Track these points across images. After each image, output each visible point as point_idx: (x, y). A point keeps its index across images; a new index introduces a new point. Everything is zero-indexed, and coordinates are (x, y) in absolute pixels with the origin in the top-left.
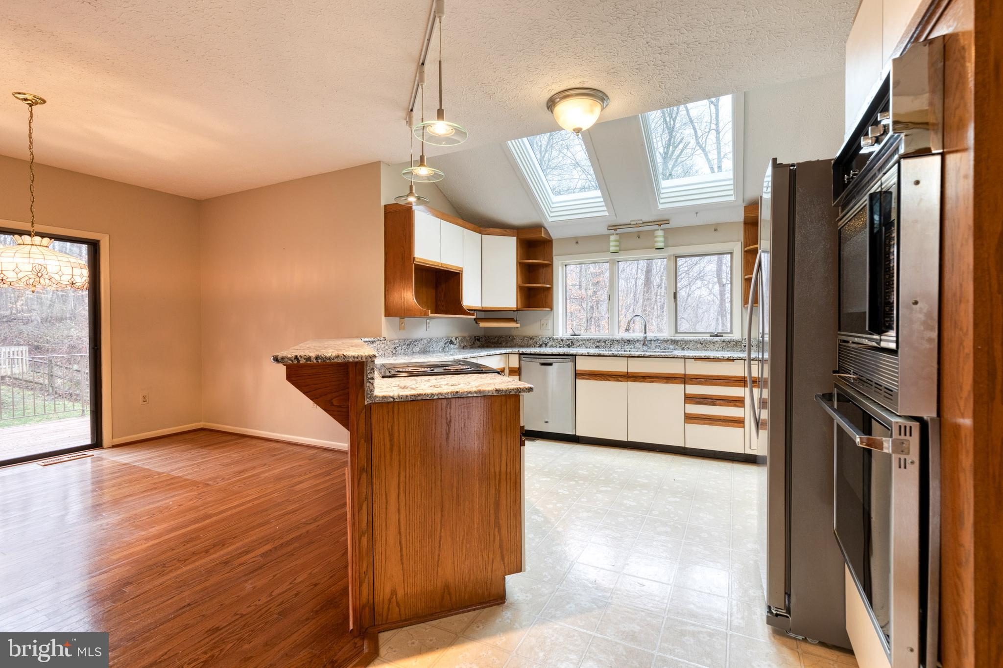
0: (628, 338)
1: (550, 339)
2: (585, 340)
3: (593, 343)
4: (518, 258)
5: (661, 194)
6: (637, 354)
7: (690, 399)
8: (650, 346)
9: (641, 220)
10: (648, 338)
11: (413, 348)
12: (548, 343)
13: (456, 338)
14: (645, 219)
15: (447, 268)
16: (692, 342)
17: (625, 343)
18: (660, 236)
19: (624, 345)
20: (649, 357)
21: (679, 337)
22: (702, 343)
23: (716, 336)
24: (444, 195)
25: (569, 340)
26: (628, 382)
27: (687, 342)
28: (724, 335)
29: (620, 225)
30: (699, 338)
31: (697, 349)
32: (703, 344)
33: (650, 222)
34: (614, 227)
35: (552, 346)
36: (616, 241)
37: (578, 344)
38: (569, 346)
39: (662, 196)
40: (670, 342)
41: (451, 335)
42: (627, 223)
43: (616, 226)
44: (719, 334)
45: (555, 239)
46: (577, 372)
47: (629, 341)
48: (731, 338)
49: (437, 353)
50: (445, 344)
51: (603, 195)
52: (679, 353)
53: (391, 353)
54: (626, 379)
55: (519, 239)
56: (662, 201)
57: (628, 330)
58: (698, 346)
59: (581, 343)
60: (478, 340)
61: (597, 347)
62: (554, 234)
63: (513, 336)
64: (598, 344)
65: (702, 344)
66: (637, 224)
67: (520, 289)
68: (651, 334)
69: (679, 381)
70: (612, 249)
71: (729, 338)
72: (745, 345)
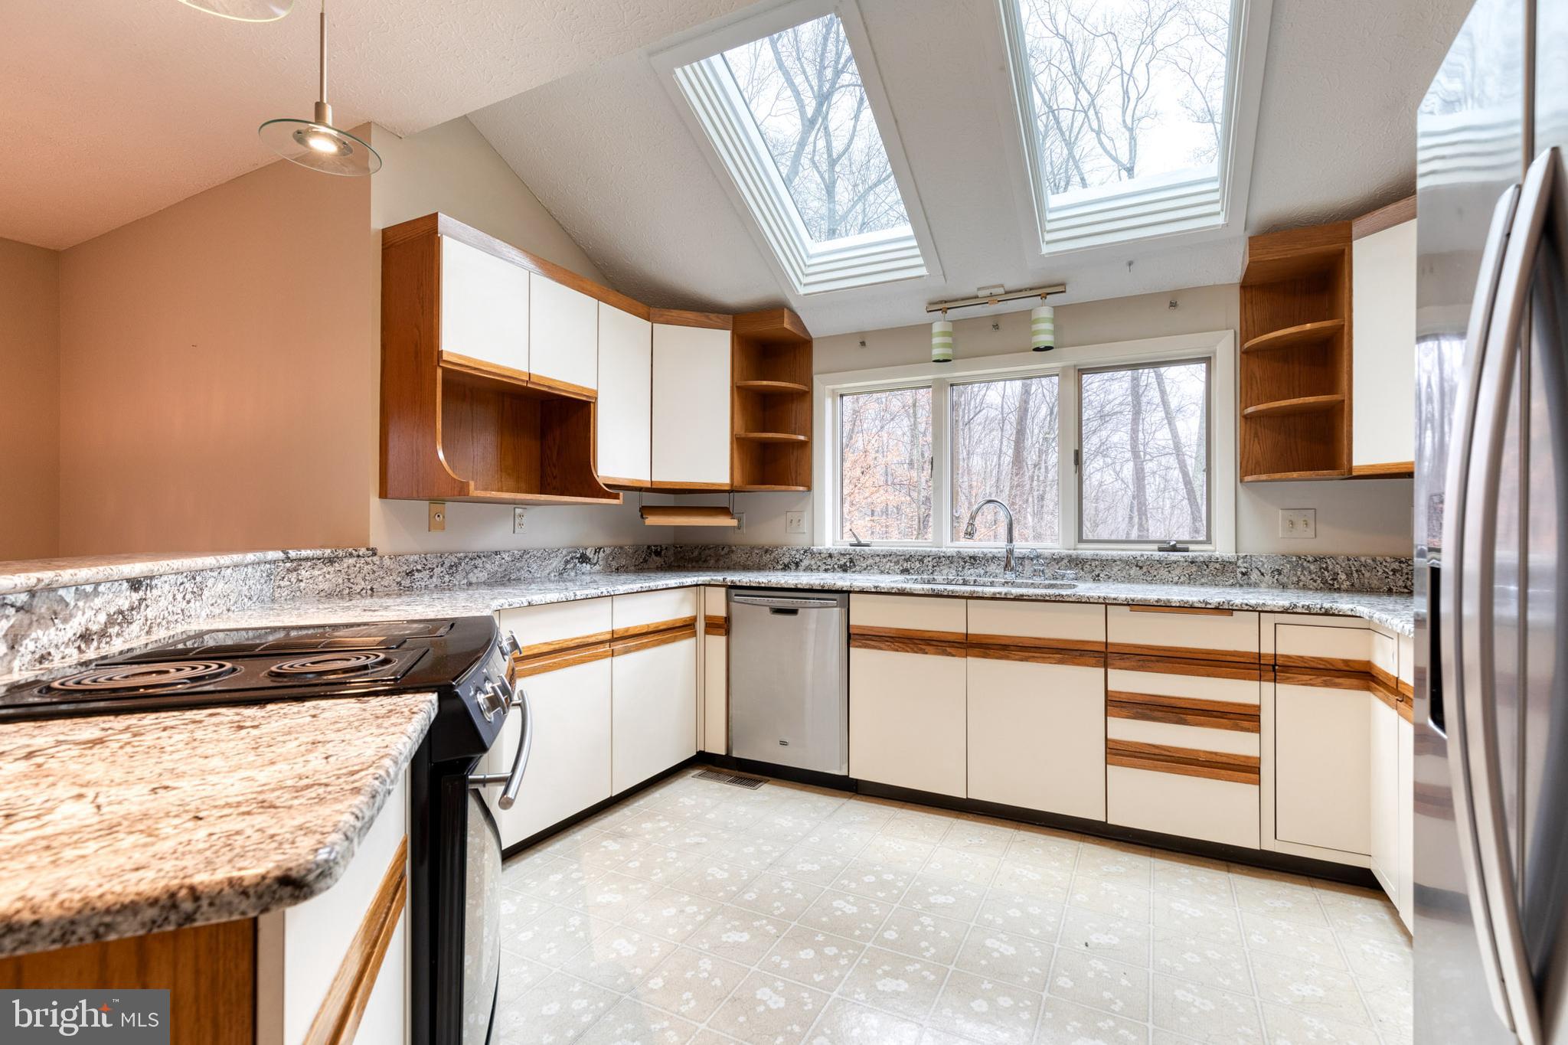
0: (971, 552)
1: (805, 552)
2: (878, 556)
3: (897, 563)
4: (735, 376)
5: (1046, 223)
6: (989, 591)
7: (1117, 704)
8: (1020, 570)
9: (1002, 286)
10: (1017, 552)
11: (467, 574)
12: (801, 560)
13: (597, 551)
14: (1012, 283)
15: (549, 387)
16: (1118, 563)
17: (965, 562)
18: (1044, 320)
19: (963, 568)
20: (1019, 598)
21: (1086, 551)
22: (1140, 564)
23: (1174, 549)
24: (569, 235)
25: (844, 555)
26: (969, 658)
27: (1105, 563)
28: (1192, 547)
29: (956, 300)
30: (1134, 553)
31: (1130, 579)
32: (1145, 569)
33: (1021, 291)
34: (941, 305)
35: (809, 569)
36: (944, 334)
37: (864, 565)
38: (844, 569)
39: (1049, 227)
40: (1066, 561)
41: (586, 543)
42: (967, 295)
43: (946, 302)
44: (1178, 546)
45: (819, 338)
46: (851, 631)
47: (974, 558)
48: (1210, 554)
49: (542, 583)
50: (567, 562)
51: (918, 235)
52: (1086, 589)
53: (395, 587)
54: (964, 651)
55: (738, 336)
56: (1048, 237)
57: (970, 534)
58: (1132, 572)
59: (870, 561)
60: (658, 554)
61: (905, 571)
62: (816, 325)
63: (730, 547)
64: (907, 565)
65: (1141, 568)
66: (991, 295)
67: (739, 443)
68: (1024, 544)
69: (1093, 661)
70: (937, 352)
71: (1206, 554)
72: (1244, 570)
